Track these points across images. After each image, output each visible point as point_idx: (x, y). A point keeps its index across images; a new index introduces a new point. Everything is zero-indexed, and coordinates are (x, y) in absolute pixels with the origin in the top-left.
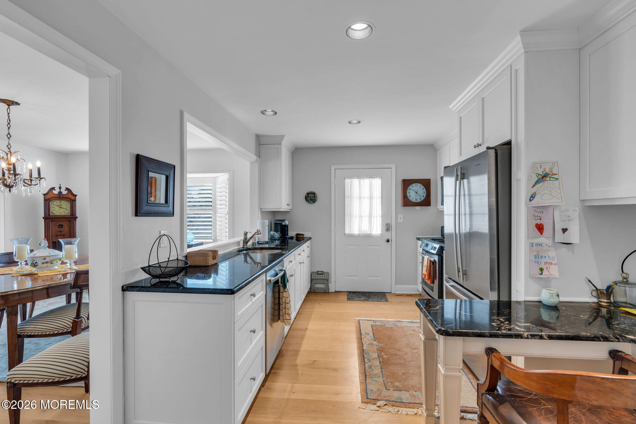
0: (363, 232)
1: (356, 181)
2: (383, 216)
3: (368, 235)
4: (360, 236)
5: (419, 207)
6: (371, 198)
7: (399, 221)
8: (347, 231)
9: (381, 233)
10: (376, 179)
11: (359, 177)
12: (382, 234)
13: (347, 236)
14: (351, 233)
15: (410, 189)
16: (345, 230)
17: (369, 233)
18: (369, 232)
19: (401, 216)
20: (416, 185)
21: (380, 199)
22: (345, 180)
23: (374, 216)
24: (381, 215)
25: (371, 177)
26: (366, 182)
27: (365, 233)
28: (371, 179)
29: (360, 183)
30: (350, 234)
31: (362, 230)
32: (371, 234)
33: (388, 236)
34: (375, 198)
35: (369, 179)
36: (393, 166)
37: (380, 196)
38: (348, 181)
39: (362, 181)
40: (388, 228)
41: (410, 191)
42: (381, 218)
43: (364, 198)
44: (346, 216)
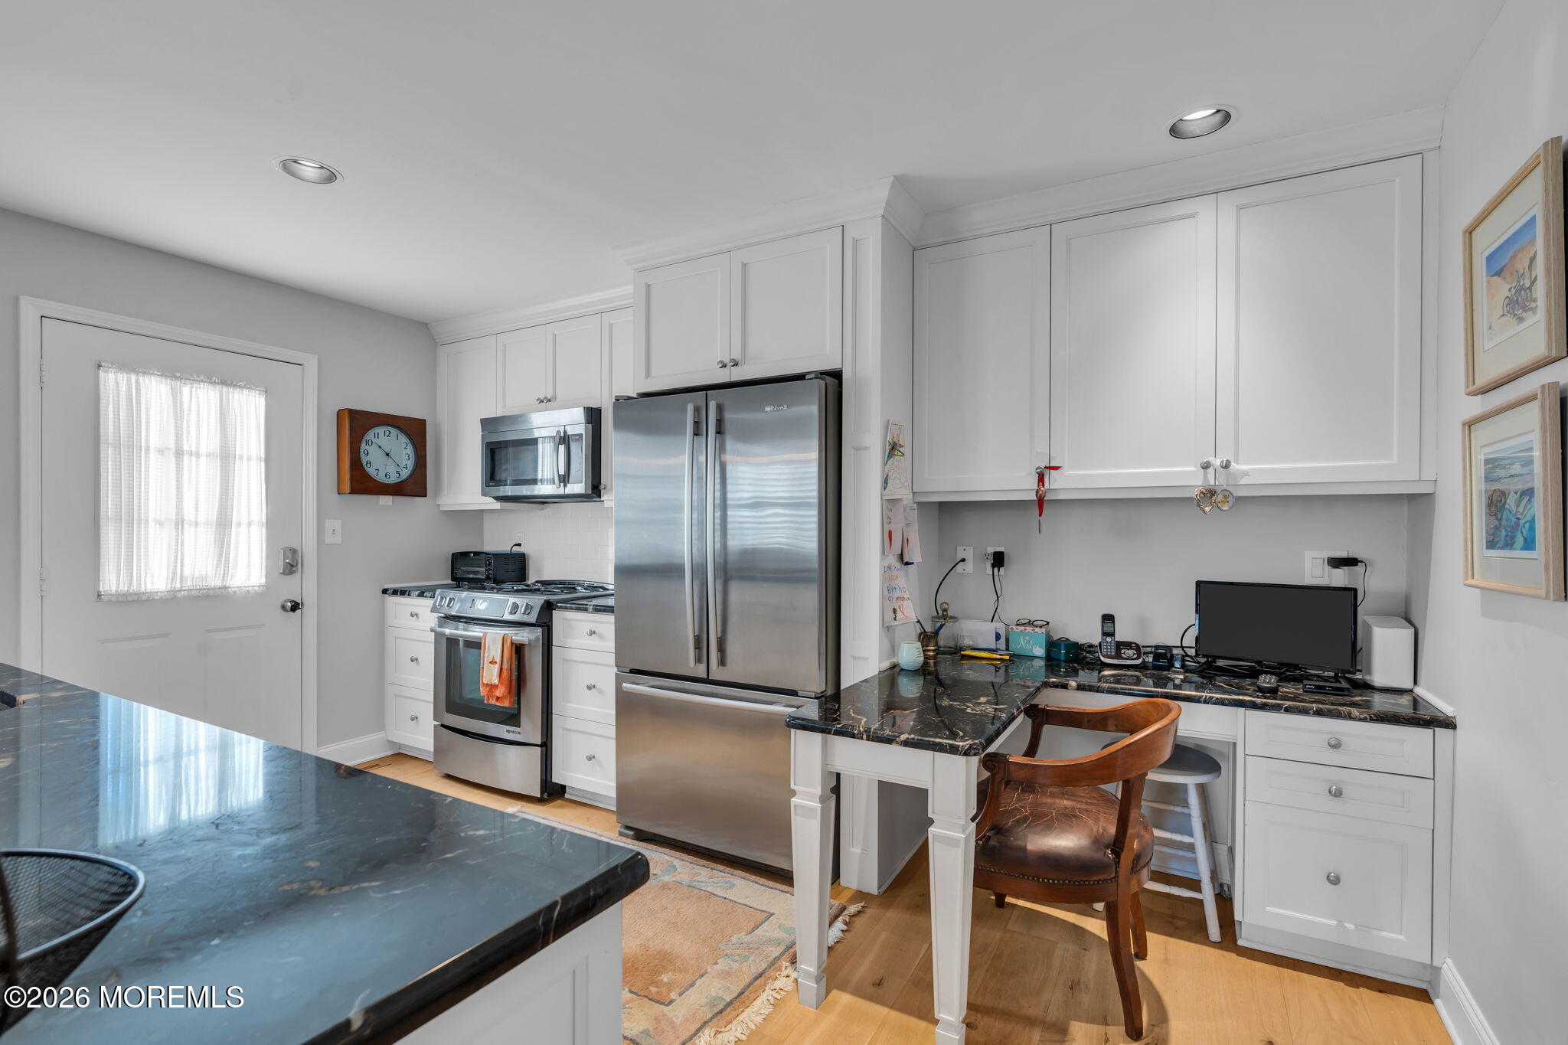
0: (188, 584)
1: (155, 390)
2: (271, 524)
3: (211, 592)
4: (175, 596)
5: (390, 497)
6: (226, 457)
7: (329, 539)
8: (111, 581)
9: (263, 581)
10: (246, 392)
11: (173, 372)
12: (267, 586)
13: (110, 601)
14: (134, 588)
15: (367, 443)
16: (98, 580)
17: (219, 583)
18: (215, 582)
19: (333, 524)
20: (387, 434)
21: (263, 464)
22: (101, 373)
23: (239, 524)
24: (264, 520)
25: (223, 383)
26: (203, 398)
27: (201, 584)
28: (225, 389)
29: (175, 395)
30: (126, 595)
31: (187, 572)
32: (225, 588)
33: (290, 589)
34: (241, 458)
35: (218, 388)
36: (311, 363)
37: (263, 456)
38: (112, 381)
39: (186, 390)
40: (292, 564)
41: (368, 448)
42: (264, 530)
43: (198, 455)
44: (103, 523)
